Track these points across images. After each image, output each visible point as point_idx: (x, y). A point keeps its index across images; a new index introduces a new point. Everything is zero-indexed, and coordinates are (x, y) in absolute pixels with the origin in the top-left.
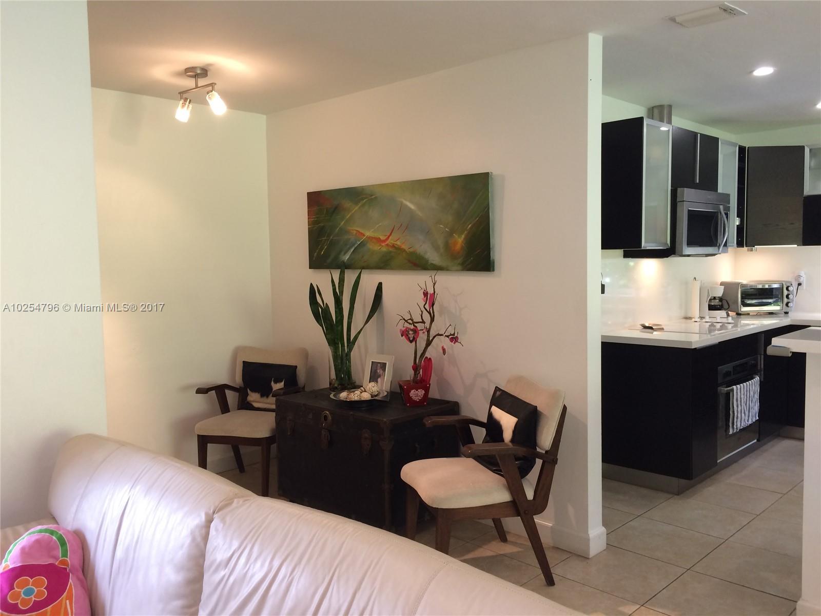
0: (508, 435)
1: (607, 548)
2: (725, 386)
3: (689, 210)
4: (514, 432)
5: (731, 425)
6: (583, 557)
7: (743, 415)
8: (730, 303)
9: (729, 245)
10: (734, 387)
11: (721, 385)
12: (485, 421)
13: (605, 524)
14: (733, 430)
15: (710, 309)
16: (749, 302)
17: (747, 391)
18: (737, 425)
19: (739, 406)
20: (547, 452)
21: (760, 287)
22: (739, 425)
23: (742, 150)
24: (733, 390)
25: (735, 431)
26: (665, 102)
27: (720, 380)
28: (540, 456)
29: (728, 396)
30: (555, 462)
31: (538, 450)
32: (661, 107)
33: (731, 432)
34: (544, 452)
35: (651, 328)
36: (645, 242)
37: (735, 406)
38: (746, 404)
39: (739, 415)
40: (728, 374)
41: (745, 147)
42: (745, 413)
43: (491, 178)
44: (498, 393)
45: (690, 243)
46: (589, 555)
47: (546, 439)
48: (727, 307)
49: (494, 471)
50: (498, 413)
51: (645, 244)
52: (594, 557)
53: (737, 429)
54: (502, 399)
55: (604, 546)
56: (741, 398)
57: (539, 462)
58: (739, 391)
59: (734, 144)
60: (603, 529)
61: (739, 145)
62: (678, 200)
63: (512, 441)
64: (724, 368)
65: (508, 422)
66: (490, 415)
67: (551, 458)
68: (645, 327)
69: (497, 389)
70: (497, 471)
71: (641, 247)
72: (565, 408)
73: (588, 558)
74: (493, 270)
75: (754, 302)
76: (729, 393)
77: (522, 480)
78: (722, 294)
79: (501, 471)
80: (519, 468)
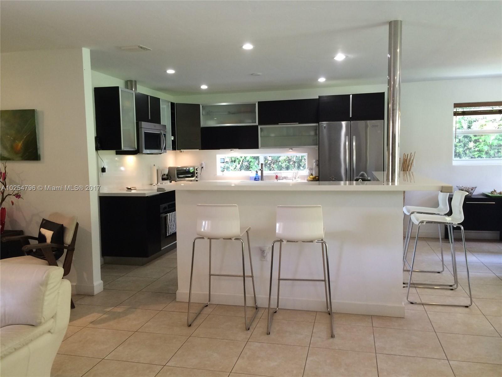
0: (49, 240)
1: (104, 290)
2: (164, 214)
3: (145, 132)
4: (52, 238)
5: (167, 231)
6: (91, 295)
7: (173, 226)
8: (171, 177)
9: (167, 149)
10: (168, 214)
11: (162, 213)
12: (37, 236)
13: (102, 278)
14: (169, 234)
15: (162, 180)
16: (180, 176)
17: (174, 216)
18: (170, 231)
19: (171, 222)
20: (69, 245)
21: (185, 169)
22: (171, 231)
23: (173, 104)
24: (168, 215)
25: (170, 234)
26: (133, 79)
27: (161, 211)
28: (66, 248)
29: (166, 218)
30: (73, 250)
31: (65, 245)
32: (131, 81)
33: (168, 235)
34: (68, 246)
35: (130, 189)
36: (124, 147)
37: (169, 223)
38: (174, 222)
39: (171, 227)
40: (165, 208)
41: (174, 103)
42: (174, 226)
43: (36, 112)
44: (44, 222)
45: (147, 148)
46: (94, 293)
47: (68, 239)
48: (170, 178)
49: (42, 259)
50: (44, 231)
51: (123, 148)
52: (97, 294)
53: (170, 233)
54: (46, 224)
55: (102, 290)
56: (171, 219)
57: (65, 251)
58: (170, 216)
59: (169, 102)
60: (102, 282)
61: (171, 102)
62: (139, 127)
63: (51, 242)
64: (163, 206)
65: (48, 234)
66: (40, 233)
67: (71, 249)
68: (128, 189)
69: (44, 220)
70: (43, 258)
71: (121, 149)
72: (77, 224)
73: (93, 296)
74: (40, 160)
75: (182, 176)
76: (166, 217)
77: (57, 261)
78: (168, 172)
79: (45, 258)
80: (54, 255)
